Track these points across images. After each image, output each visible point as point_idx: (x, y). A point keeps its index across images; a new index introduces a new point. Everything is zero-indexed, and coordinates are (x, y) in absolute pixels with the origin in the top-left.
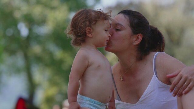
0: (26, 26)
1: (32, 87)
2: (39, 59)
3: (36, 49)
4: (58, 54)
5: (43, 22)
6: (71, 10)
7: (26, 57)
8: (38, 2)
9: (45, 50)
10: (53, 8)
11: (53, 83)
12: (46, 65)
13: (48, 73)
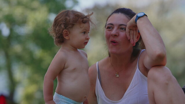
0: (8, 26)
1: (13, 84)
2: (19, 58)
3: (17, 48)
4: (38, 53)
5: (23, 22)
6: (50, 11)
7: (7, 56)
8: (19, 4)
9: (25, 49)
10: (33, 10)
11: (32, 81)
12: (27, 64)
13: (28, 71)
